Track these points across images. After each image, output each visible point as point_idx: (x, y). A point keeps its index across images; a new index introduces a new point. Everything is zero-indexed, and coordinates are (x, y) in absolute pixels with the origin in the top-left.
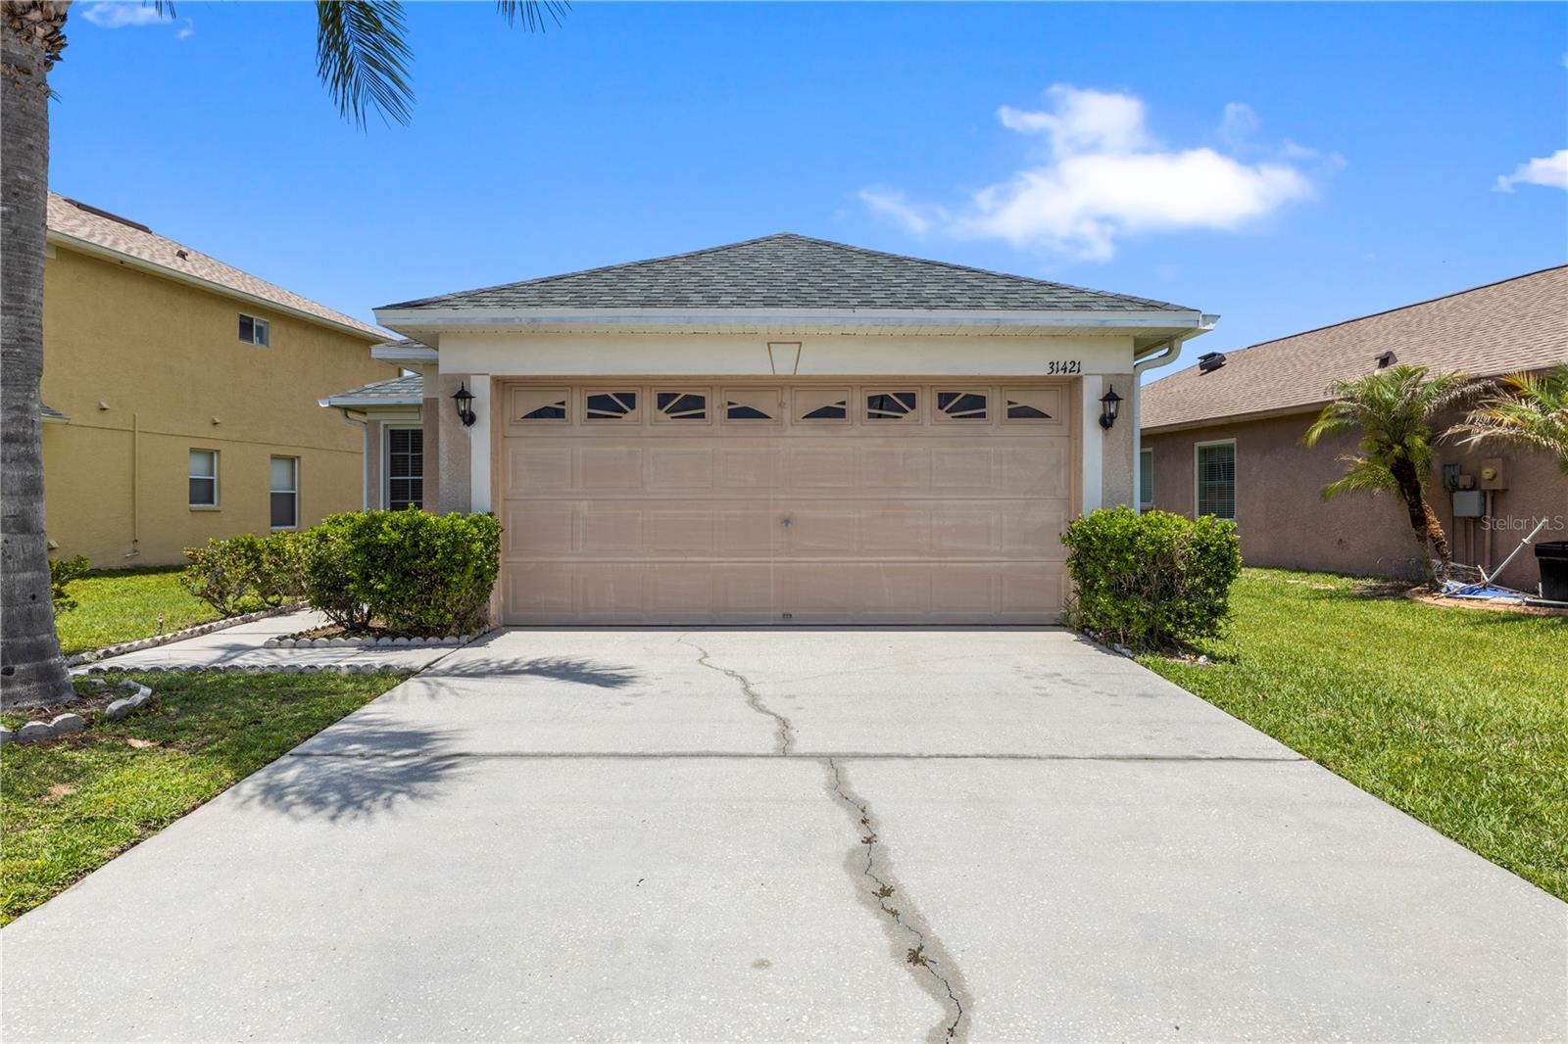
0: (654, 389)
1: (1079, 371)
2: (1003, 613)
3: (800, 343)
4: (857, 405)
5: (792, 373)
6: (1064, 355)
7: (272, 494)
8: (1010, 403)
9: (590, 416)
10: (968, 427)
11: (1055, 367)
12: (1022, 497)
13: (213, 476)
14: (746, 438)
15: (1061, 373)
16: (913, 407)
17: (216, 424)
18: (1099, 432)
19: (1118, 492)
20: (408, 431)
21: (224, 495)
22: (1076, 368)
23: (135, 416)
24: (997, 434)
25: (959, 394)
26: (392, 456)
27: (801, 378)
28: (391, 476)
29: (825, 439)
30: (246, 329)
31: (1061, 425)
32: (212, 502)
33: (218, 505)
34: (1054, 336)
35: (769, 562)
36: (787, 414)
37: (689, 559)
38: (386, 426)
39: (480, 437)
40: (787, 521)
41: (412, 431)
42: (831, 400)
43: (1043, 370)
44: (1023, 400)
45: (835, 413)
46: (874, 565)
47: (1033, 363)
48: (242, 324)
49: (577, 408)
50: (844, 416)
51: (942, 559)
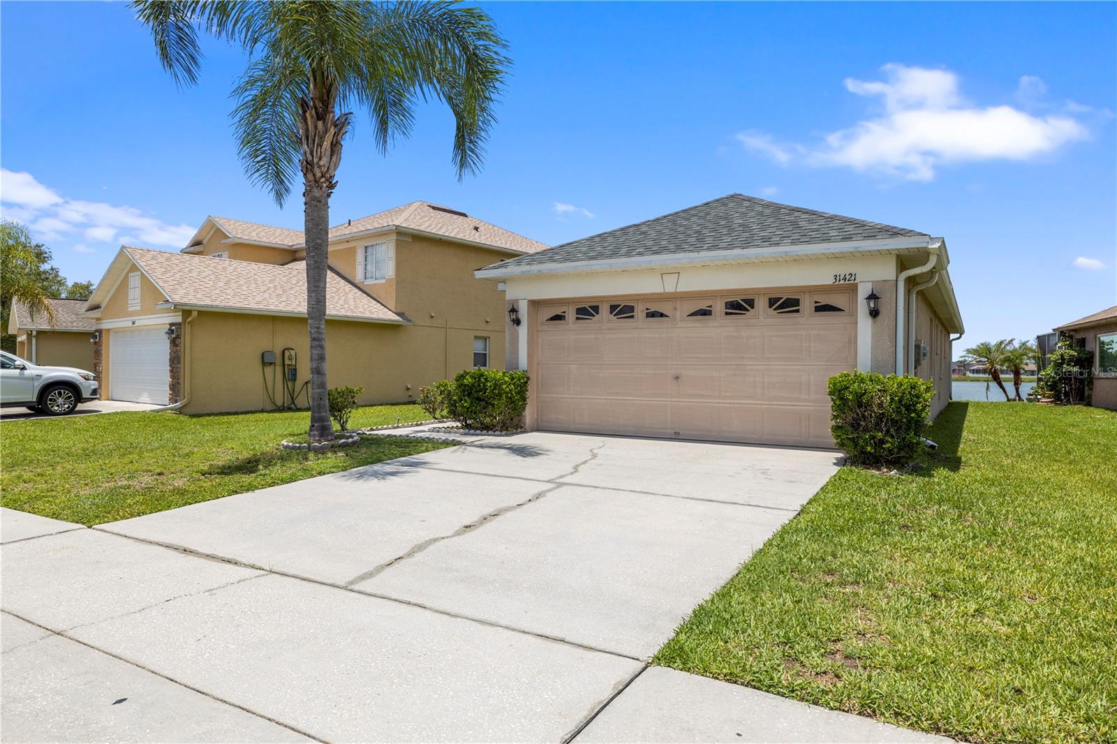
0: (608, 303)
1: (855, 280)
2: (811, 439)
3: (679, 273)
4: (719, 307)
5: (674, 291)
6: (843, 270)
8: (816, 302)
9: (577, 318)
10: (787, 319)
11: (838, 278)
12: (824, 364)
14: (655, 329)
15: (842, 282)
16: (753, 307)
18: (869, 320)
19: (883, 360)
22: (853, 278)
23: (447, 320)
24: (807, 323)
27: (679, 293)
29: (699, 328)
31: (851, 316)
34: (837, 257)
35: (667, 401)
36: (678, 315)
37: (625, 398)
39: (523, 331)
40: (677, 378)
42: (703, 305)
43: (829, 281)
44: (824, 300)
45: (705, 313)
46: (728, 405)
47: (823, 276)
49: (571, 314)
50: (711, 315)
51: (771, 403)
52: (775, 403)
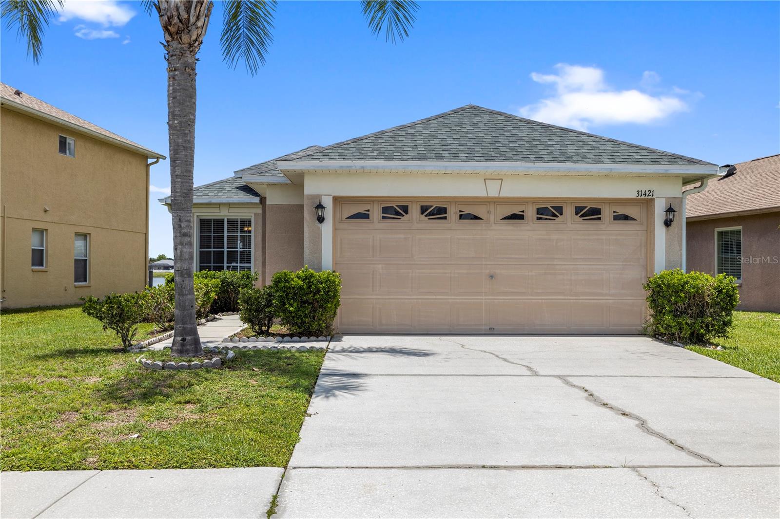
0: (418, 203)
1: (653, 195)
2: (611, 328)
3: (502, 179)
4: (530, 212)
5: (497, 196)
6: (644, 187)
7: (75, 259)
8: (614, 212)
9: (384, 218)
10: (590, 226)
11: (640, 193)
12: (621, 264)
13: (43, 247)
14: (468, 232)
15: (643, 197)
16: (561, 214)
17: (46, 211)
18: (664, 228)
19: (674, 261)
20: (211, 219)
21: (50, 260)
22: (651, 194)
23: (5, 206)
24: (607, 228)
25: (587, 207)
26: (200, 235)
27: (501, 198)
28: (200, 249)
29: (511, 230)
30: (63, 146)
31: (642, 224)
32: (42, 265)
33: (46, 267)
34: (639, 176)
35: (482, 299)
36: (492, 218)
37: (438, 297)
38: (197, 216)
39: (327, 229)
40: (492, 277)
41: (214, 219)
42: (516, 210)
43: (633, 195)
44: (621, 211)
45: (517, 217)
46: (540, 301)
47: (628, 191)
48: (61, 142)
49: (376, 213)
50: (523, 219)
51: (577, 298)
52: (581, 298)
